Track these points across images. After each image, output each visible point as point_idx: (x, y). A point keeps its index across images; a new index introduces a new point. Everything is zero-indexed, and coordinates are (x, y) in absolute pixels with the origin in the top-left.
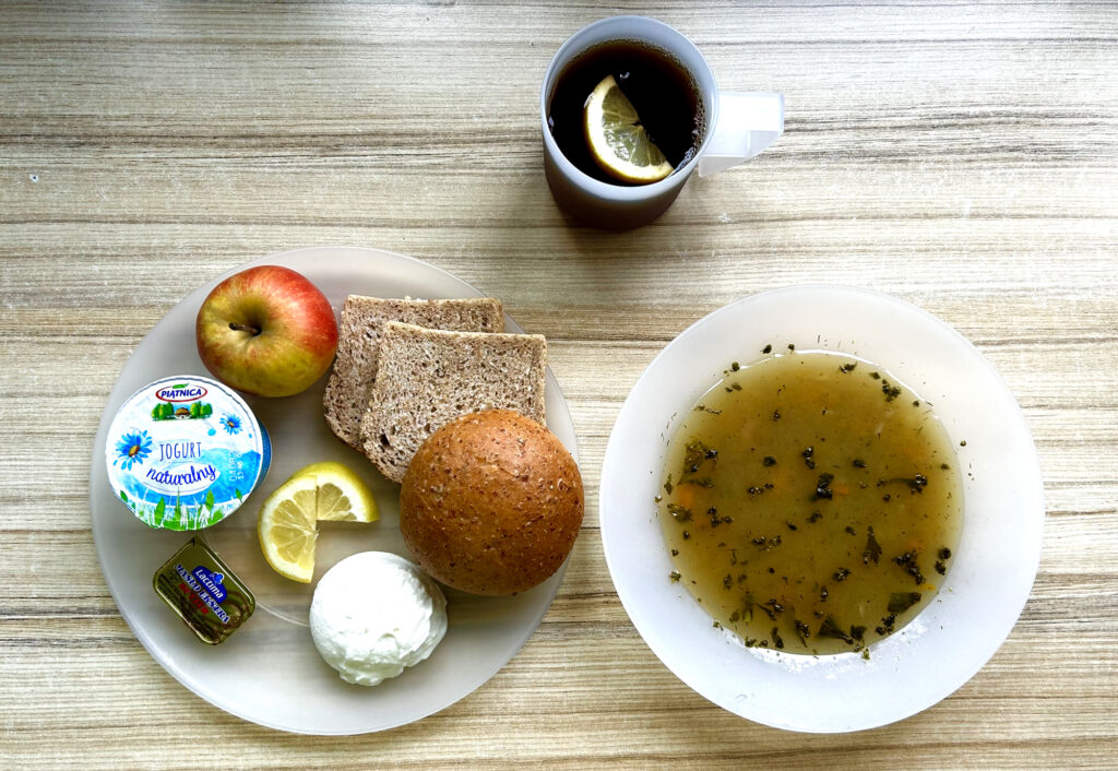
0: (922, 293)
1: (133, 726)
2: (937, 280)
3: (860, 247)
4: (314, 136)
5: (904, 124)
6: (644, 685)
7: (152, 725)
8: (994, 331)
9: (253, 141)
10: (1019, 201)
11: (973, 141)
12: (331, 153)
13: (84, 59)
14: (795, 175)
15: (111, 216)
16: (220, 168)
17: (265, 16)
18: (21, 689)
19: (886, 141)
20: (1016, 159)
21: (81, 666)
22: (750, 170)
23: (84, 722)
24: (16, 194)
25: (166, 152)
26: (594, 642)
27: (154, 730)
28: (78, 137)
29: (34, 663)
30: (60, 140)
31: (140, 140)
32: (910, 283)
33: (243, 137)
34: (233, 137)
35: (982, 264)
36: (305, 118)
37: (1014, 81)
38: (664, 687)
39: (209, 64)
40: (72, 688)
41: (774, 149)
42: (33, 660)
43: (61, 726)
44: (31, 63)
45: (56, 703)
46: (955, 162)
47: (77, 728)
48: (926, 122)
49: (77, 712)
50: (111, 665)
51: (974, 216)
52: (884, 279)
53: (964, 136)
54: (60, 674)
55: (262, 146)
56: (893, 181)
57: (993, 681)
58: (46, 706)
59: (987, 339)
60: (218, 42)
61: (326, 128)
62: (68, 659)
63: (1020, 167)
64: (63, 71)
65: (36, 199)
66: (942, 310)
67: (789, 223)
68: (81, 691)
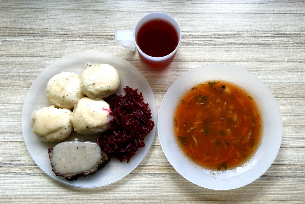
0: (273, 83)
1: (48, 199)
2: (277, 79)
3: (256, 69)
4: (106, 36)
5: (268, 36)
6: (193, 193)
7: (53, 199)
8: (294, 94)
9: (90, 37)
10: (301, 58)
11: (287, 41)
12: (111, 40)
13: (46, 13)
14: (238, 49)
15: (50, 56)
16: (80, 44)
17: (94, 3)
18: (17, 187)
19: (263, 40)
20: (300, 46)
21: (34, 181)
22: (225, 47)
23: (34, 197)
24: (25, 49)
25: (66, 39)
26: (179, 180)
27: (54, 200)
28: (43, 34)
29: (21, 180)
30: (38, 35)
31: (59, 35)
32: (270, 80)
33: (87, 35)
34: (84, 35)
35: (290, 75)
36: (104, 31)
37: (299, 25)
38: (199, 194)
39: (79, 16)
40: (31, 187)
41: (232, 42)
42: (21, 179)
43: (28, 198)
44: (32, 14)
45: (27, 191)
46: (283, 46)
47: (32, 199)
48: (275, 36)
49: (32, 194)
50: (43, 181)
51: (288, 62)
52: (263, 78)
53: (285, 40)
54: (28, 183)
55: (92, 38)
56: (265, 51)
57: (295, 196)
58: (24, 192)
59: (292, 96)
60: (81, 10)
61: (110, 33)
62: (31, 179)
63: (301, 48)
64: (40, 17)
65: (30, 50)
66: (279, 88)
67: (236, 62)
68: (34, 188)
